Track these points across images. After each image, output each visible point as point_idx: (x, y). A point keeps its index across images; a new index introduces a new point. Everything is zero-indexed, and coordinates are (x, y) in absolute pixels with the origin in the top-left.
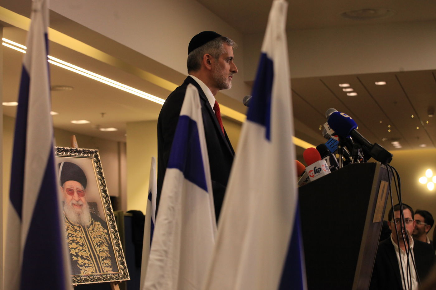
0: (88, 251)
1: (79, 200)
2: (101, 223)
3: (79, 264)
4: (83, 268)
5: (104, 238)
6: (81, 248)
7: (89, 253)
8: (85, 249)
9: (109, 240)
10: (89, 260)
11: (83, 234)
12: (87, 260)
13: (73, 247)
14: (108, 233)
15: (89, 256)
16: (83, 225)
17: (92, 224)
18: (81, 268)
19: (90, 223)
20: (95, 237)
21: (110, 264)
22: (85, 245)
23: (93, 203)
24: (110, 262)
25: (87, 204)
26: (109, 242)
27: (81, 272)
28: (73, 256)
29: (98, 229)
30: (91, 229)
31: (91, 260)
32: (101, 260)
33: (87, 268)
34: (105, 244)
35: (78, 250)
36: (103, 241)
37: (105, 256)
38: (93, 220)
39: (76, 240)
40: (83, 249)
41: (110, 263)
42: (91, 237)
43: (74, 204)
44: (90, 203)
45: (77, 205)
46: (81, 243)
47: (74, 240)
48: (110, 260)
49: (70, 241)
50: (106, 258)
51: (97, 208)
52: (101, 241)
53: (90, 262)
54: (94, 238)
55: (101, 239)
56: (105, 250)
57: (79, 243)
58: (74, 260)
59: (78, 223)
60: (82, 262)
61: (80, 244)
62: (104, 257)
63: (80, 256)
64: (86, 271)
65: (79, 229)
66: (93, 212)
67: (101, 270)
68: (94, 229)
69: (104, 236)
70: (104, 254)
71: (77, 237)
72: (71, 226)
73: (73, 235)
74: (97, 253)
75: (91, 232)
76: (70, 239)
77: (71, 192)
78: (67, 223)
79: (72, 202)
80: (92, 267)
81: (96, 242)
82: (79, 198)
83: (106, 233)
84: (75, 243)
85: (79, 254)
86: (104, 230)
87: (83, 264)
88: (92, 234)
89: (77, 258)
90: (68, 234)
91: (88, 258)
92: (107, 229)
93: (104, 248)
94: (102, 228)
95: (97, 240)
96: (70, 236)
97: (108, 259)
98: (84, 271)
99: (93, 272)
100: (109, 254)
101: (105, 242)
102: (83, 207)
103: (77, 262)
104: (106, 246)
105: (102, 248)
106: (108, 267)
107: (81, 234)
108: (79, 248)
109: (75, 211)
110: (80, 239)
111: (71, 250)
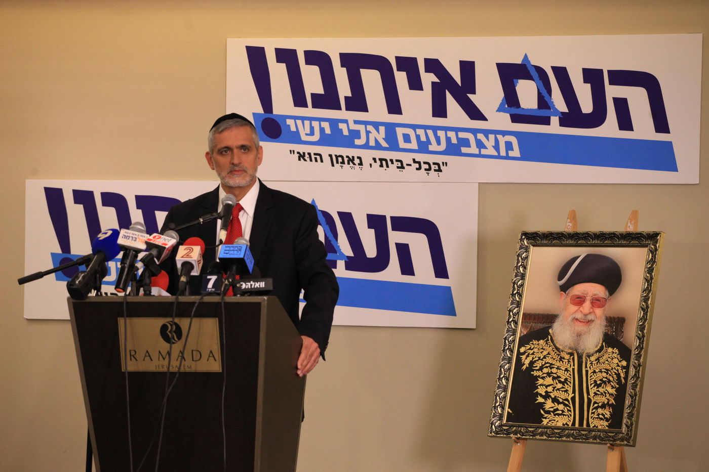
0: (570, 392)
1: (590, 313)
2: (619, 351)
3: (544, 410)
4: (551, 416)
5: (616, 373)
6: (559, 386)
7: (573, 395)
8: (567, 388)
9: (624, 378)
10: (565, 405)
11: (574, 366)
12: (562, 405)
13: (544, 383)
14: (627, 368)
15: (570, 399)
16: (580, 352)
17: (600, 351)
18: (546, 415)
19: (596, 349)
20: (597, 371)
21: (608, 416)
22: (570, 382)
23: (618, 318)
24: (610, 412)
25: (604, 318)
26: (623, 381)
27: (543, 421)
28: (539, 397)
29: (609, 360)
30: (592, 359)
31: (571, 406)
32: (591, 408)
33: (557, 416)
34: (611, 383)
35: (552, 389)
36: (611, 379)
37: (604, 402)
38: (604, 344)
39: (556, 374)
40: (563, 388)
41: (608, 413)
42: (587, 371)
43: (577, 319)
44: (610, 317)
45: (582, 320)
46: (565, 378)
47: (552, 373)
48: (611, 410)
49: (544, 373)
50: (603, 406)
51: (622, 327)
52: (606, 378)
53: (568, 408)
54: (594, 372)
55: (608, 376)
56: (608, 393)
57: (560, 377)
58: (537, 402)
59: (570, 348)
60: (552, 407)
61: (560, 379)
62: (600, 404)
63: (553, 397)
64: (554, 420)
65: (570, 357)
66: (609, 333)
67: (585, 422)
68: (600, 359)
70: (602, 400)
71: (560, 369)
72: (555, 353)
73: (553, 366)
74: (589, 396)
75: (592, 363)
76: (545, 370)
77: (579, 301)
78: (550, 346)
79: (574, 316)
80: (569, 417)
81: (593, 380)
82: (591, 310)
83: (623, 367)
84: (551, 377)
85: (551, 394)
86: (620, 361)
87: (552, 409)
88: (591, 367)
89: (546, 400)
90: (543, 363)
91: (566, 402)
92: (628, 361)
93: (606, 390)
94: (619, 358)
95: (600, 376)
96: (547, 367)
97: (607, 408)
98: (550, 421)
99: (566, 424)
100: (613, 399)
101: (614, 380)
102: (593, 325)
103: (541, 405)
104: (613, 387)
105: (604, 390)
106: (601, 419)
107: (569, 365)
108: (555, 385)
109: (574, 329)
110: (563, 371)
111: (539, 387)
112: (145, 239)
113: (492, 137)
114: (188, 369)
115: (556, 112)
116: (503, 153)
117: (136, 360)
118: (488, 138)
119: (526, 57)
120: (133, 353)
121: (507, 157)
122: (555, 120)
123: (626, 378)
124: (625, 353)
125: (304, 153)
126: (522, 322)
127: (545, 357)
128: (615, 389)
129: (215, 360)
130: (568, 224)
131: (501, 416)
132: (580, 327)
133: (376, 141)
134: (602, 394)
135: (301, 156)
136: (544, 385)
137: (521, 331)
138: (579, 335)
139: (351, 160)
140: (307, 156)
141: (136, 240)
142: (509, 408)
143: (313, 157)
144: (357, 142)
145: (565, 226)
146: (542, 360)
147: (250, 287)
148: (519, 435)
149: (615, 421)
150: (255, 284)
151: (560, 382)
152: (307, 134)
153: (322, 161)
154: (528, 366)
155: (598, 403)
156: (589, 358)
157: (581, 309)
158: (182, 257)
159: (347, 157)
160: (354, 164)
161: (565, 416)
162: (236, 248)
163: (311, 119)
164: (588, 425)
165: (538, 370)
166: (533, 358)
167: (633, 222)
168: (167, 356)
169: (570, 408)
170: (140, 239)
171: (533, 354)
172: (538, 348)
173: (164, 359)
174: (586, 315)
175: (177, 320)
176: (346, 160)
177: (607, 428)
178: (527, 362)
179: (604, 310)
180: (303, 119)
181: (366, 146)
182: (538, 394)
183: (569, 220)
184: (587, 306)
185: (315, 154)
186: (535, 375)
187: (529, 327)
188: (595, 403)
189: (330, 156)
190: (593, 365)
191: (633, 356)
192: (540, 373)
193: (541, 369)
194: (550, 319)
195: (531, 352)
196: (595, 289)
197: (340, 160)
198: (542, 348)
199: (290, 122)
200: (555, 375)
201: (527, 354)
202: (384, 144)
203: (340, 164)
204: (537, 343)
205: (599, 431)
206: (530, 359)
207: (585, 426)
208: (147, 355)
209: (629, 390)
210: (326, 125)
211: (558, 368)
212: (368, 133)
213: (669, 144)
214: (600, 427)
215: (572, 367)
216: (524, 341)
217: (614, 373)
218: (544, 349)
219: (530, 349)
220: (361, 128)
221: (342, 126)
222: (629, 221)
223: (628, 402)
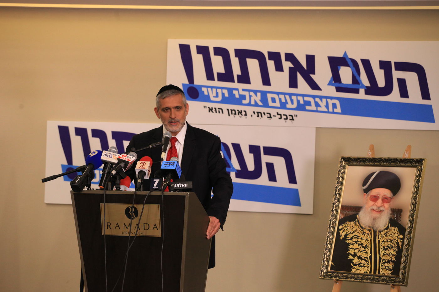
0: (369, 253)
1: (381, 206)
2: (398, 229)
3: (353, 263)
4: (357, 267)
5: (396, 242)
6: (362, 249)
7: (371, 255)
8: (367, 251)
9: (401, 245)
10: (366, 261)
11: (371, 237)
12: (364, 260)
13: (353, 247)
14: (403, 239)
15: (368, 257)
16: (375, 229)
17: (387, 229)
18: (354, 267)
19: (385, 228)
20: (385, 241)
21: (391, 267)
22: (369, 247)
23: (398, 209)
24: (392, 265)
25: (390, 209)
26: (401, 247)
27: (352, 270)
28: (350, 255)
29: (392, 234)
30: (383, 233)
31: (369, 261)
32: (381, 263)
33: (360, 267)
34: (394, 248)
35: (358, 251)
36: (393, 245)
37: (389, 260)
38: (389, 225)
40: (364, 250)
41: (391, 266)
42: (379, 241)
43: (373, 210)
44: (394, 209)
45: (376, 210)
46: (366, 244)
47: (358, 241)
49: (353, 242)
50: (388, 262)
51: (400, 214)
52: (391, 245)
53: (367, 262)
54: (383, 241)
55: (391, 244)
56: (392, 254)
57: (363, 244)
58: (349, 258)
59: (369, 227)
60: (358, 262)
61: (363, 245)
62: (386, 261)
63: (358, 256)
64: (359, 270)
65: (369, 232)
66: (393, 218)
67: (377, 271)
68: (387, 234)
69: (396, 241)
70: (387, 258)
71: (363, 239)
72: (360, 229)
73: (359, 237)
74: (380, 256)
75: (382, 236)
76: (354, 240)
77: (375, 198)
78: (357, 226)
79: (372, 208)
80: (367, 268)
81: (383, 246)
82: (382, 204)
83: (401, 239)
84: (358, 244)
85: (357, 254)
86: (399, 235)
87: (358, 263)
88: (382, 238)
89: (354, 257)
90: (353, 236)
91: (366, 259)
92: (404, 235)
93: (390, 252)
94: (398, 233)
95: (386, 244)
96: (355, 238)
97: (391, 263)
98: (356, 270)
99: (366, 272)
100: (395, 258)
101: (395, 246)
102: (383, 213)
103: (351, 260)
104: (394, 251)
105: (389, 252)
106: (387, 269)
107: (368, 237)
108: (360, 249)
109: (372, 216)
110: (365, 241)
111: (350, 249)
112: (117, 157)
113: (324, 100)
114: (141, 235)
115: (363, 86)
116: (331, 110)
117: (111, 229)
118: (322, 101)
119: (345, 53)
120: (109, 224)
121: (333, 113)
122: (362, 91)
123: (402, 245)
124: (402, 230)
125: (212, 108)
126: (341, 211)
127: (354, 232)
128: (395, 252)
129: (158, 230)
130: (369, 153)
131: (327, 267)
132: (375, 215)
133: (255, 102)
134: (388, 254)
135: (211, 110)
136: (353, 249)
137: (340, 217)
138: (375, 219)
139: (240, 112)
140: (214, 110)
141: (112, 157)
142: (332, 262)
143: (217, 110)
144: (244, 102)
145: (367, 154)
146: (352, 233)
147: (179, 186)
148: (338, 278)
149: (395, 271)
150: (182, 185)
151: (363, 247)
152: (214, 97)
153: (223, 113)
154: (344, 237)
155: (385, 260)
156: (380, 233)
157: (376, 204)
158: (139, 168)
159: (238, 110)
160: (242, 115)
161: (365, 267)
162: (171, 163)
163: (217, 88)
164: (379, 273)
165: (350, 240)
166: (347, 232)
167: (408, 152)
168: (129, 226)
169: (368, 262)
170: (114, 157)
171: (347, 230)
172: (350, 226)
173: (127, 228)
174: (379, 207)
175: (135, 205)
176: (237, 112)
177: (390, 275)
178: (343, 235)
179: (390, 205)
180: (212, 87)
181: (249, 104)
182: (349, 254)
183: (370, 151)
184: (380, 202)
185: (219, 109)
186: (348, 242)
187: (345, 214)
188: (383, 260)
189: (228, 110)
190: (383, 237)
191: (407, 232)
192: (351, 241)
193: (352, 239)
194: (357, 209)
195: (346, 229)
196: (384, 192)
197: (233, 112)
198: (352, 227)
199: (204, 89)
200: (360, 243)
201: (343, 230)
202: (260, 103)
203: (233, 115)
204: (349, 223)
205: (386, 276)
206: (345, 233)
207: (377, 273)
208: (117, 226)
209: (404, 253)
210: (226, 92)
211: (362, 239)
212: (250, 96)
213: (430, 107)
214: (386, 274)
215: (370, 238)
216: (341, 222)
217: (395, 242)
218: (354, 227)
219: (345, 227)
220: (246, 94)
221: (235, 92)
222: (406, 151)
223: (403, 259)
